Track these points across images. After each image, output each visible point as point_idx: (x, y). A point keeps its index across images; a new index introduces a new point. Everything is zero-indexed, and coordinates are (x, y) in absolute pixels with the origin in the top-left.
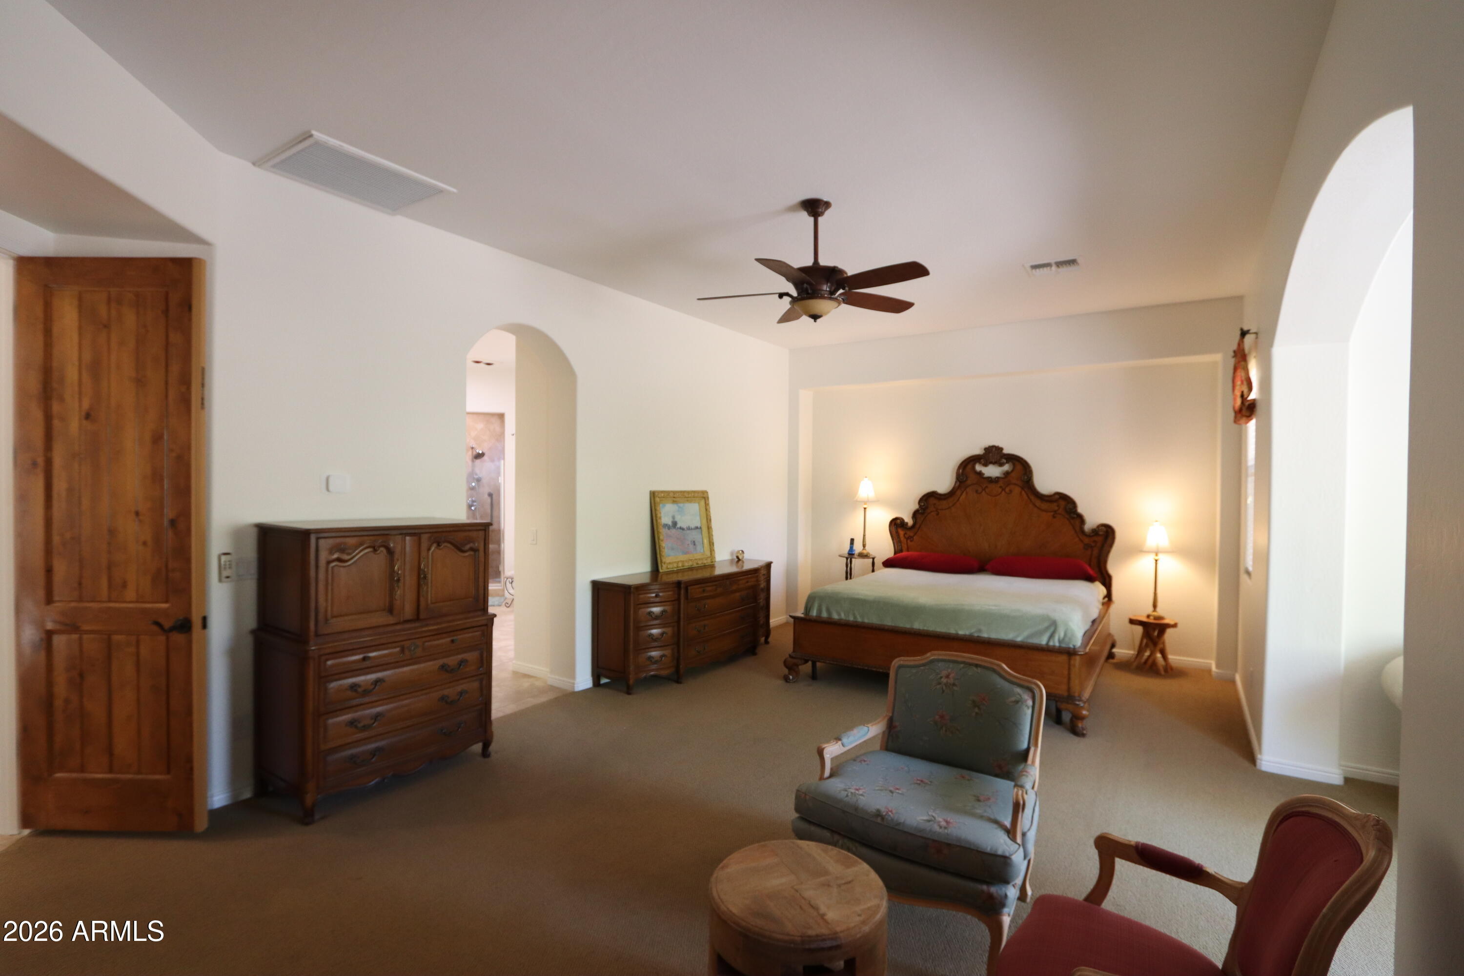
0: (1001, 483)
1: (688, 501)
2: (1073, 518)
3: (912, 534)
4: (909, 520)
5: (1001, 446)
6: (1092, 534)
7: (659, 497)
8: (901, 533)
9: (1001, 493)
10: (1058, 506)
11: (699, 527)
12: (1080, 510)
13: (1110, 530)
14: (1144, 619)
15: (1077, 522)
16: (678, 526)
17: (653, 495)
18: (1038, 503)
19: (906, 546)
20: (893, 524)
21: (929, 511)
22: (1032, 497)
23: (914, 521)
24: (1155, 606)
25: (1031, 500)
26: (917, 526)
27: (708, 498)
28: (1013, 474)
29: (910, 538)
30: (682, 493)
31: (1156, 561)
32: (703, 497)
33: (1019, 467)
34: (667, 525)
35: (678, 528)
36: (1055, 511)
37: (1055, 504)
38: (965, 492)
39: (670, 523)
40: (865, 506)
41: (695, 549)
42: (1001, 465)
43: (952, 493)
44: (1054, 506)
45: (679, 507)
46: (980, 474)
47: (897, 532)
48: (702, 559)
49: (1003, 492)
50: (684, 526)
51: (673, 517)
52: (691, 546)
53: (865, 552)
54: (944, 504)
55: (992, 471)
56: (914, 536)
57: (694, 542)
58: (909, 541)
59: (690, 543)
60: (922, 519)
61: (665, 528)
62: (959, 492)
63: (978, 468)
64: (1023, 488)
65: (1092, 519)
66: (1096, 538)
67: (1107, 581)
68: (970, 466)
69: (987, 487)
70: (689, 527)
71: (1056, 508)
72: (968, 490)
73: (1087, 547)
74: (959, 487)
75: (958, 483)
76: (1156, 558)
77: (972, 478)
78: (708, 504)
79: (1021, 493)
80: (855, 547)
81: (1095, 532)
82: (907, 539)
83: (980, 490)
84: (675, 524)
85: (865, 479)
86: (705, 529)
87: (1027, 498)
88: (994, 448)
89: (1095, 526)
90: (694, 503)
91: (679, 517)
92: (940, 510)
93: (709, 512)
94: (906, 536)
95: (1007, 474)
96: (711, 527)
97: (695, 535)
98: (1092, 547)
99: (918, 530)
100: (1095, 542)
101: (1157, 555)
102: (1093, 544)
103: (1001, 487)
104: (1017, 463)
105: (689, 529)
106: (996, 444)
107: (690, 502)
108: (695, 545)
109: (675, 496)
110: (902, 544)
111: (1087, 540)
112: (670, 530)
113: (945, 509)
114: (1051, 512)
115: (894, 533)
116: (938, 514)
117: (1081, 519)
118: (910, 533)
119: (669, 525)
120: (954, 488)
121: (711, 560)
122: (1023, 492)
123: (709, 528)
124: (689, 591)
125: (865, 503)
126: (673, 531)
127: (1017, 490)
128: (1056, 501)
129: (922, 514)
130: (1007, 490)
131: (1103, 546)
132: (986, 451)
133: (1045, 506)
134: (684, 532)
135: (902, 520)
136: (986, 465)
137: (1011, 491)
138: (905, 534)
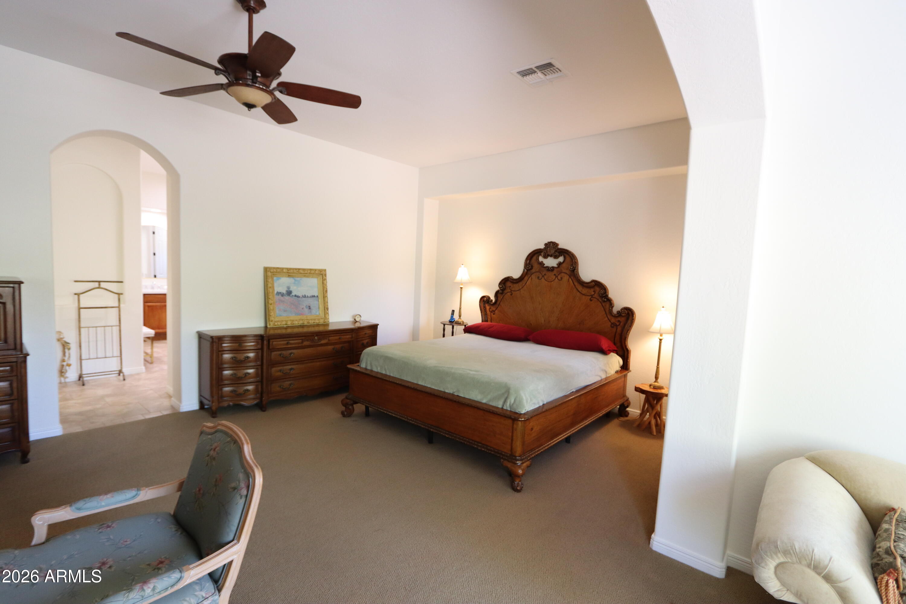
0: (555, 272)
1: (305, 276)
2: (604, 301)
3: (494, 309)
4: (493, 298)
5: (557, 242)
6: (617, 315)
7: (271, 272)
8: (488, 307)
9: (555, 279)
10: (594, 291)
11: (316, 296)
12: (611, 295)
13: (630, 312)
14: (647, 388)
15: (608, 305)
16: (293, 294)
17: (266, 270)
18: (580, 288)
19: (490, 317)
20: (482, 300)
21: (506, 291)
22: (576, 284)
23: (496, 299)
24: (657, 378)
25: (575, 286)
26: (498, 303)
27: (325, 275)
28: (564, 265)
29: (493, 312)
30: (297, 270)
31: (661, 340)
32: (321, 274)
33: (568, 259)
34: (281, 293)
35: (293, 296)
36: (592, 296)
37: (592, 290)
38: (530, 278)
39: (284, 292)
40: (461, 286)
41: (311, 312)
42: (556, 257)
43: (521, 278)
44: (591, 292)
45: (295, 280)
46: (542, 264)
47: (485, 307)
48: (315, 320)
49: (557, 278)
50: (300, 294)
51: (288, 288)
52: (306, 310)
53: (460, 320)
54: (516, 287)
55: (550, 262)
56: (495, 310)
57: (309, 306)
58: (492, 314)
59: (305, 307)
60: (501, 297)
61: (279, 295)
62: (526, 278)
63: (541, 259)
64: (570, 277)
65: (619, 303)
66: (619, 319)
67: (625, 354)
68: (535, 258)
69: (545, 274)
70: (305, 295)
71: (593, 293)
72: (533, 276)
73: (613, 325)
74: (527, 273)
75: (526, 270)
76: (661, 338)
77: (536, 267)
78: (325, 279)
79: (569, 280)
80: (454, 317)
81: (619, 313)
82: (491, 312)
83: (541, 276)
84: (289, 293)
85: (462, 266)
86: (321, 297)
87: (572, 284)
88: (551, 244)
89: (619, 309)
90: (312, 278)
91: (295, 287)
92: (514, 291)
93: (326, 285)
94: (491, 310)
95: (560, 264)
96: (327, 296)
97: (313, 303)
98: (617, 326)
99: (499, 305)
100: (619, 321)
101: (661, 335)
102: (618, 324)
103: (555, 275)
104: (567, 256)
105: (305, 297)
106: (553, 241)
107: (308, 277)
108: (310, 308)
109: (289, 272)
110: (488, 316)
111: (613, 320)
112: (284, 297)
113: (516, 291)
114: (589, 296)
115: (482, 308)
116: (511, 295)
117: (609, 301)
118: (493, 308)
119: (283, 293)
120: (522, 275)
121: (324, 320)
122: (570, 279)
123: (325, 297)
124: (271, 343)
125: (462, 284)
126: (287, 298)
127: (566, 278)
128: (593, 287)
129: (502, 293)
130: (559, 277)
131: (625, 325)
132: (546, 246)
133: (585, 291)
134: (299, 299)
135: (489, 298)
136: (545, 257)
137: (562, 278)
138: (490, 308)
